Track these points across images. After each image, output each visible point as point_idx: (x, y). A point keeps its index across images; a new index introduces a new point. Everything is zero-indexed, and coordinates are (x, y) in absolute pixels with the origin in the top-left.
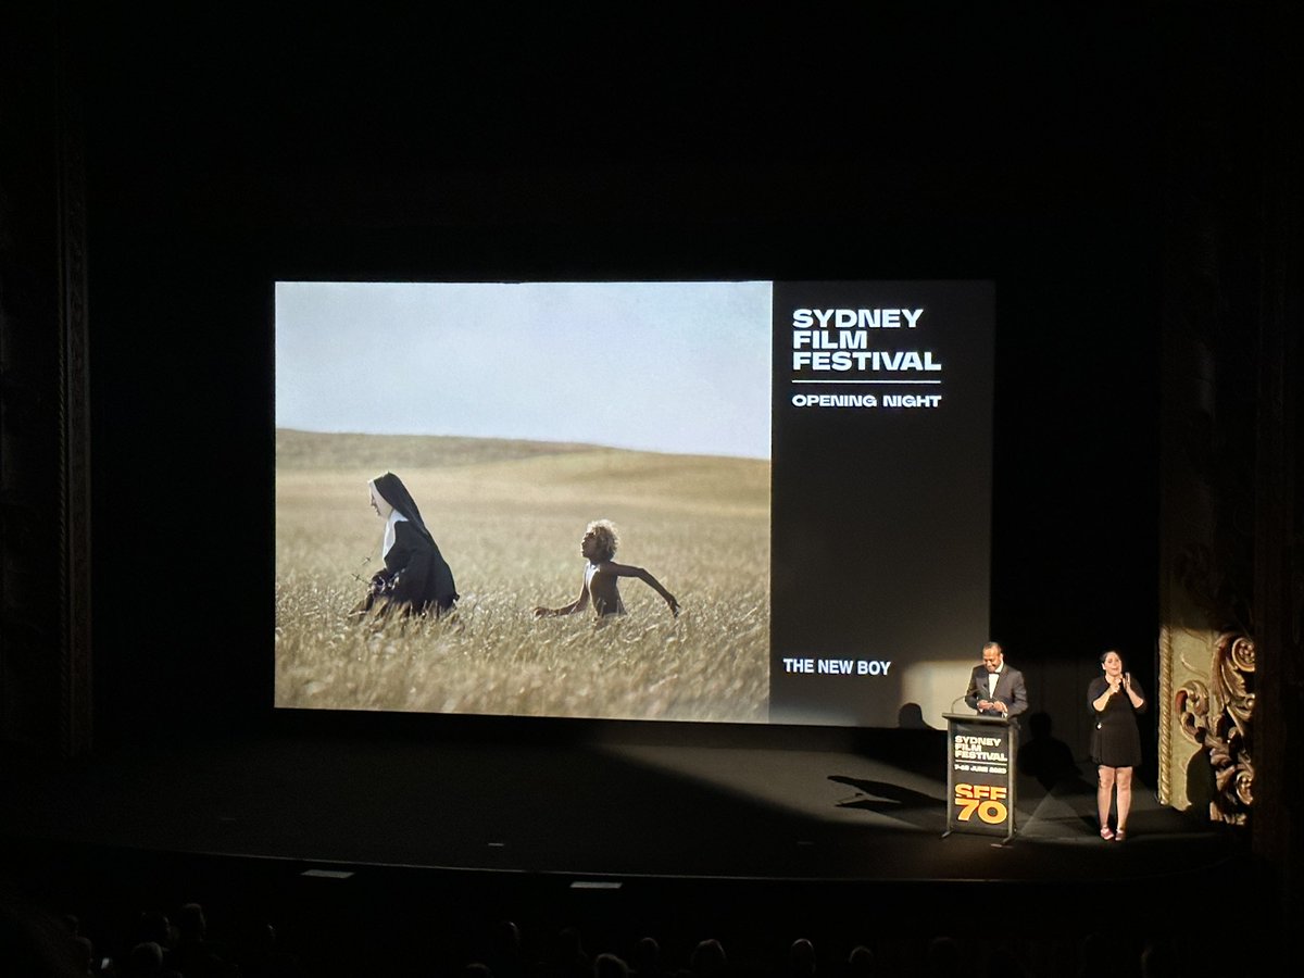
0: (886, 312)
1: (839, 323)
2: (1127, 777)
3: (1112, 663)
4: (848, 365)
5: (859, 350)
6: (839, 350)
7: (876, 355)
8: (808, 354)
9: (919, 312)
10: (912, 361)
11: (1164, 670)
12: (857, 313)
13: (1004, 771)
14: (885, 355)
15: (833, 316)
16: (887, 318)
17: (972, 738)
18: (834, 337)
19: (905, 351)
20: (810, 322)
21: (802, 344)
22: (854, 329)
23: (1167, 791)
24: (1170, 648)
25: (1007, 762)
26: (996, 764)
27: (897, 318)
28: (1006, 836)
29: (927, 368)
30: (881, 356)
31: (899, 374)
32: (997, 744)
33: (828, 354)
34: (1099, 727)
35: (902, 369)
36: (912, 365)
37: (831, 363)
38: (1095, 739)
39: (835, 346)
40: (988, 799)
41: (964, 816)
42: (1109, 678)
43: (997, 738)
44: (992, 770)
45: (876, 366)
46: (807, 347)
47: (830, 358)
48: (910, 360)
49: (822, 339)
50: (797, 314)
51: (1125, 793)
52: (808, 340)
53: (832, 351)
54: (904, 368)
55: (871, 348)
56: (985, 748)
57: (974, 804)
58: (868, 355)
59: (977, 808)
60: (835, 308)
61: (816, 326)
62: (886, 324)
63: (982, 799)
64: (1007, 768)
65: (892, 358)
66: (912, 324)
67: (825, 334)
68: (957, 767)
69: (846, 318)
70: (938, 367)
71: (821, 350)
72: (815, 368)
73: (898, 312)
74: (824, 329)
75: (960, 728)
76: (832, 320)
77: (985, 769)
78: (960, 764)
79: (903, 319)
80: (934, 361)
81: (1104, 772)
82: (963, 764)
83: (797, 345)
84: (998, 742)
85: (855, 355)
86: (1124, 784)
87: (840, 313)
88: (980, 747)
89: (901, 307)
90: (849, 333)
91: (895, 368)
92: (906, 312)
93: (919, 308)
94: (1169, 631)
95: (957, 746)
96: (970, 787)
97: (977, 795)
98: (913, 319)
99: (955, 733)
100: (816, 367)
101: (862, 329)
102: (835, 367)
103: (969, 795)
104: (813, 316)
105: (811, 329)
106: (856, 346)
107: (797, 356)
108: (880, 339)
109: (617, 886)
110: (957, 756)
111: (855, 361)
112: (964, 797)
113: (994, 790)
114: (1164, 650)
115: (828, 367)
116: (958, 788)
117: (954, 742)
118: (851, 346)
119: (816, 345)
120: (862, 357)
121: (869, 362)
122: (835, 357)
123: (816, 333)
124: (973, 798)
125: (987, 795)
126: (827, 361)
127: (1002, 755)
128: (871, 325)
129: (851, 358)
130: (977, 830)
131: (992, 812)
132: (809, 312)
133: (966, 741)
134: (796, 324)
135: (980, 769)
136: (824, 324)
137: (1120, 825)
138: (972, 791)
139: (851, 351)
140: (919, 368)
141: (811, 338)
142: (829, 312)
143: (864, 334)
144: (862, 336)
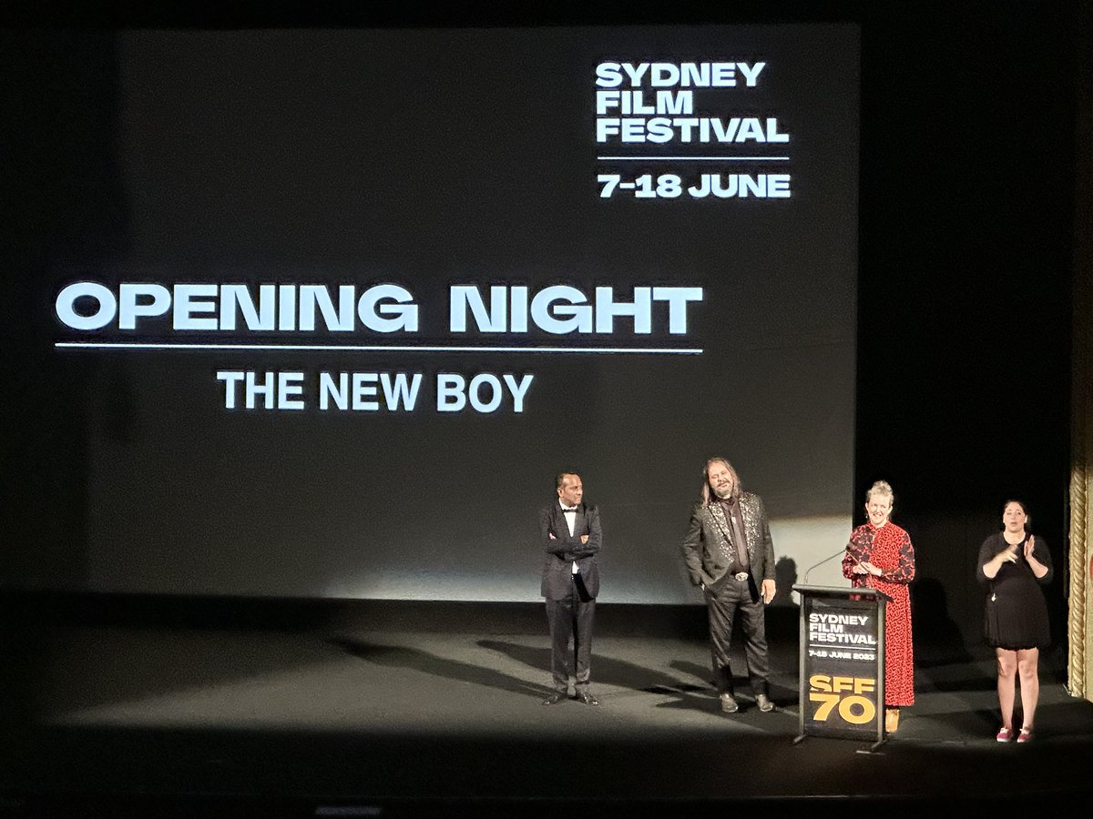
0: (717, 66)
1: (656, 81)
2: (1031, 663)
3: (1014, 515)
4: (669, 135)
5: (682, 116)
6: (656, 115)
7: (705, 122)
8: (616, 122)
9: (759, 66)
10: (751, 130)
11: (1075, 526)
12: (679, 67)
13: (872, 657)
14: (717, 122)
15: (649, 71)
16: (718, 74)
17: (831, 616)
18: (650, 99)
19: (742, 116)
20: (618, 79)
21: (608, 108)
22: (676, 89)
23: (1079, 680)
24: (1084, 499)
25: (876, 646)
26: (863, 648)
27: (732, 74)
28: (876, 741)
29: (769, 140)
30: (710, 122)
31: (733, 148)
32: (863, 624)
33: (642, 121)
34: (993, 599)
35: (738, 140)
36: (750, 135)
37: (646, 133)
38: (991, 614)
39: (650, 110)
40: (852, 693)
41: (821, 715)
42: (1008, 536)
43: (862, 615)
44: (856, 656)
45: (705, 137)
46: (614, 112)
47: (645, 126)
48: (747, 129)
49: (634, 102)
50: (601, 70)
51: (1030, 682)
52: (615, 104)
53: (648, 117)
54: (741, 139)
55: (699, 112)
56: (850, 629)
57: (831, 701)
58: (694, 122)
59: (838, 705)
60: (651, 61)
61: (626, 85)
62: (717, 83)
63: (844, 694)
64: (876, 652)
65: (726, 126)
66: (751, 82)
67: (639, 95)
68: (812, 653)
69: (665, 75)
70: (785, 138)
71: (632, 116)
72: (624, 140)
73: (731, 66)
74: (636, 89)
75: (816, 603)
76: (647, 77)
77: (847, 656)
78: (816, 649)
79: (739, 76)
80: (780, 130)
81: (1005, 657)
82: (821, 649)
83: (601, 109)
84: (864, 620)
85: (677, 122)
86: (1027, 671)
87: (657, 68)
88: (841, 628)
89: (737, 59)
90: (669, 94)
91: (729, 138)
92: (743, 67)
93: (760, 61)
94: (1084, 476)
95: (812, 627)
96: (828, 679)
97: (838, 688)
98: (752, 74)
99: (809, 610)
100: (626, 138)
101: (685, 89)
102: (651, 138)
103: (827, 688)
104: (622, 71)
105: (620, 88)
106: (678, 111)
107: (601, 123)
108: (710, 102)
109: (374, 811)
110: (811, 639)
111: (677, 130)
112: (821, 691)
113: (859, 681)
114: (1075, 501)
115: (641, 139)
116: (814, 680)
117: (807, 621)
118: (671, 111)
119: (626, 110)
120: (686, 125)
121: (696, 131)
122: (652, 125)
123: (626, 94)
124: (833, 693)
125: (850, 688)
126: (641, 130)
127: (870, 637)
128: (698, 83)
129: (672, 126)
130: (837, 733)
131: (857, 709)
132: (616, 66)
133: (823, 619)
134: (599, 82)
135: (840, 655)
136: (636, 82)
137: (1025, 724)
138: (831, 683)
139: (672, 117)
140: (760, 138)
141: (620, 100)
142: (643, 67)
143: (689, 94)
144: (687, 97)
